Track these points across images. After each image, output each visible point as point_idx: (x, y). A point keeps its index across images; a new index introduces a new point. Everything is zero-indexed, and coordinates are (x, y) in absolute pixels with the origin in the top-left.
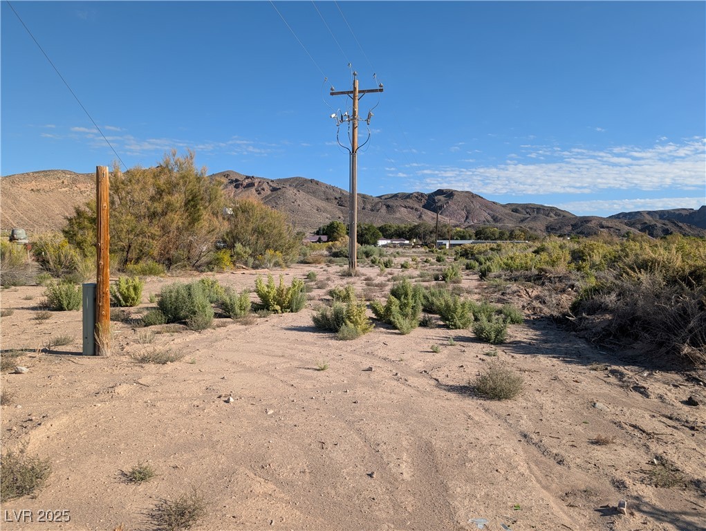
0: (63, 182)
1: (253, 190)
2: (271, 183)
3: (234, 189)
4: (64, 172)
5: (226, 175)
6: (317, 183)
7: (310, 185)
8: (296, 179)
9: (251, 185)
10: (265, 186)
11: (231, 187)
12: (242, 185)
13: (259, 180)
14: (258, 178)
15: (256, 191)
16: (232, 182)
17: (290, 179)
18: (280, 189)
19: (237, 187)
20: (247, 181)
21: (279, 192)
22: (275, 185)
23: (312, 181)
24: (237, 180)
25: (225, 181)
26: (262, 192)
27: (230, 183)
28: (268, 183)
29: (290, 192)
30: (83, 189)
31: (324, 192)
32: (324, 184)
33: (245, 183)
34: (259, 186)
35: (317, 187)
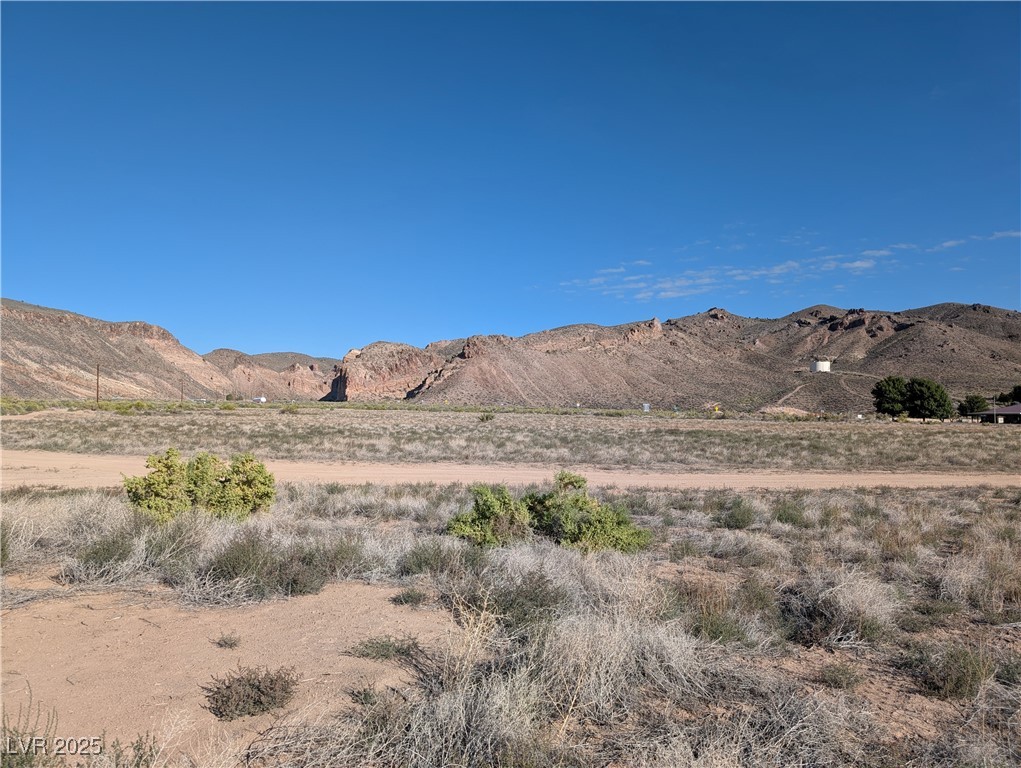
0: (584, 340)
1: (862, 331)
2: (894, 318)
3: (828, 332)
4: (586, 326)
5: (814, 313)
6: (987, 310)
7: (971, 314)
8: (943, 307)
9: (859, 323)
10: (884, 323)
11: (824, 329)
12: (842, 324)
13: (873, 314)
14: (869, 312)
15: (868, 332)
16: (824, 321)
17: (930, 308)
18: (912, 325)
19: (833, 328)
20: (850, 318)
21: (911, 331)
22: (902, 320)
23: (974, 307)
24: (833, 318)
25: (813, 321)
26: (879, 333)
27: (821, 323)
28: (889, 317)
29: (933, 329)
30: (608, 347)
31: (1003, 325)
32: (1001, 311)
33: (847, 322)
34: (872, 323)
35: (987, 317)
